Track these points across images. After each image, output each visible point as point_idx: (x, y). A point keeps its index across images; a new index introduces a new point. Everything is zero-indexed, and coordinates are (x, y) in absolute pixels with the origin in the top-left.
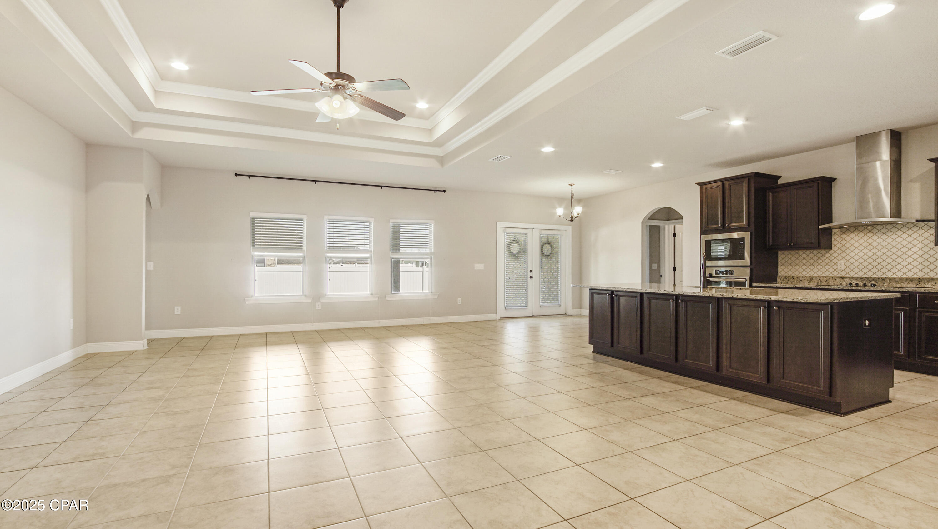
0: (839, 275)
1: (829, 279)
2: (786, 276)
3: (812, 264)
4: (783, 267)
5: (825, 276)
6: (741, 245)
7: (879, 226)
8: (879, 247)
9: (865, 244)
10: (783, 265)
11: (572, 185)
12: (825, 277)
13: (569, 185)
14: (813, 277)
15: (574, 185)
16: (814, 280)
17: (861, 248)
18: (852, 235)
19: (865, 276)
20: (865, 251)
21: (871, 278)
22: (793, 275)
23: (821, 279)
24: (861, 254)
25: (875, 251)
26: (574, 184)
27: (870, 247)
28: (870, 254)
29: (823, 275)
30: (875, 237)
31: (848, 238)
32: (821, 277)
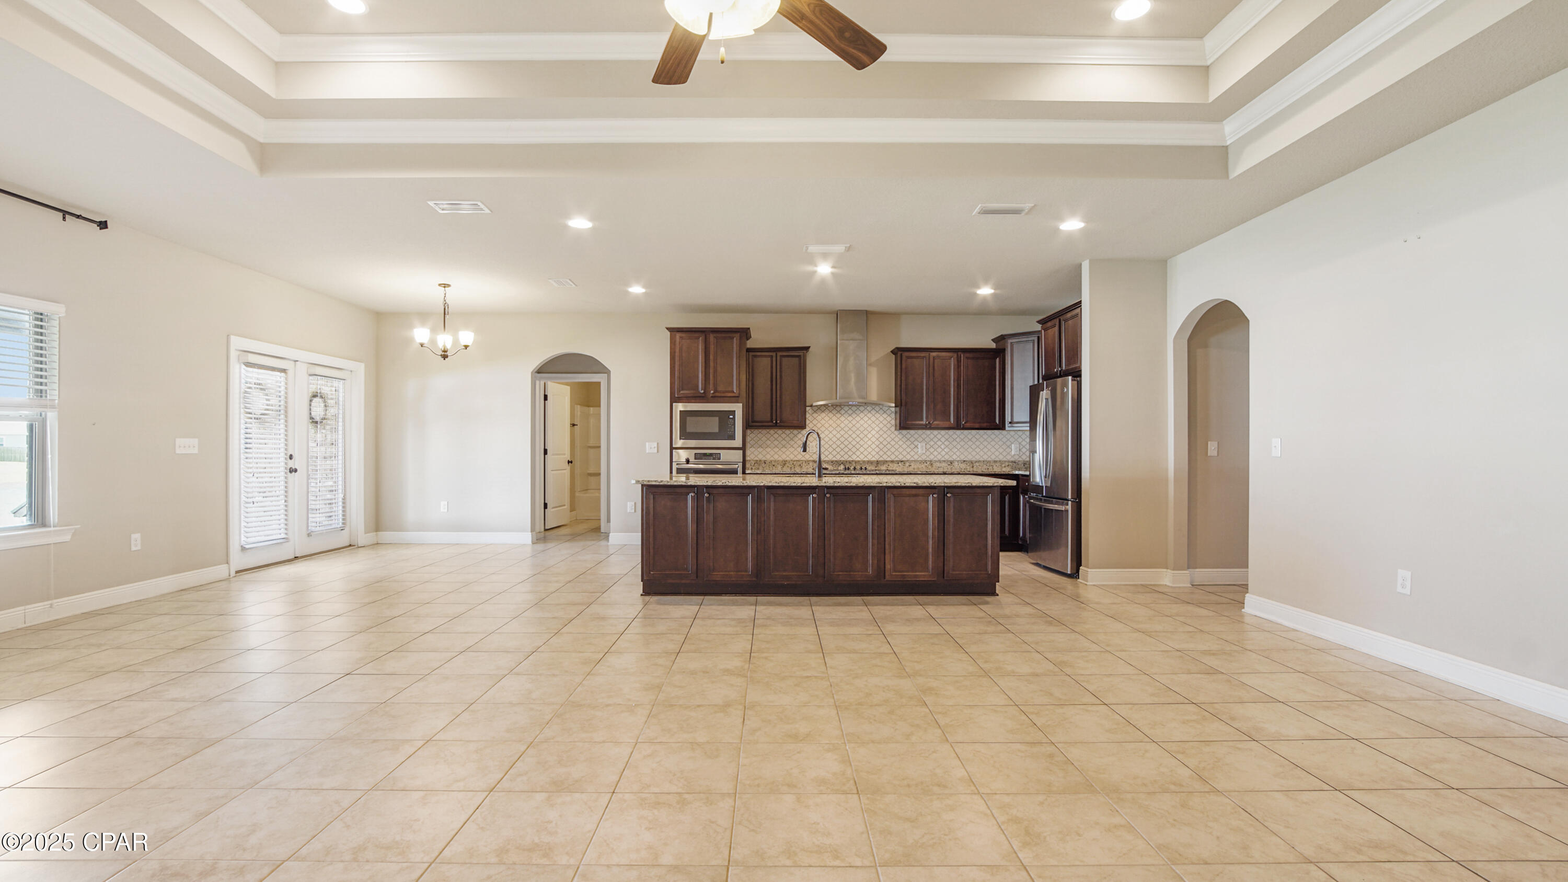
0: (811, 459)
1: (802, 463)
2: (757, 461)
3: (784, 446)
4: (751, 449)
5: (797, 459)
6: (731, 420)
7: (846, 407)
8: (846, 429)
9: (834, 425)
10: (752, 446)
11: (445, 287)
12: (799, 461)
13: (440, 285)
14: (786, 461)
15: (449, 288)
16: (787, 464)
17: (830, 429)
18: (823, 415)
19: (834, 459)
20: (835, 432)
21: (840, 461)
22: (764, 459)
23: (795, 463)
24: (831, 436)
25: (842, 432)
26: (449, 286)
27: (838, 429)
28: (839, 436)
29: (796, 459)
30: (842, 419)
31: (819, 418)
32: (794, 461)
